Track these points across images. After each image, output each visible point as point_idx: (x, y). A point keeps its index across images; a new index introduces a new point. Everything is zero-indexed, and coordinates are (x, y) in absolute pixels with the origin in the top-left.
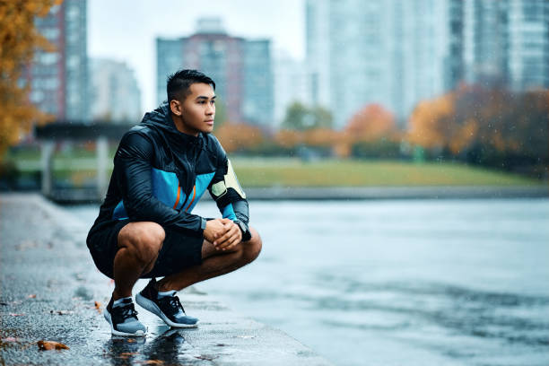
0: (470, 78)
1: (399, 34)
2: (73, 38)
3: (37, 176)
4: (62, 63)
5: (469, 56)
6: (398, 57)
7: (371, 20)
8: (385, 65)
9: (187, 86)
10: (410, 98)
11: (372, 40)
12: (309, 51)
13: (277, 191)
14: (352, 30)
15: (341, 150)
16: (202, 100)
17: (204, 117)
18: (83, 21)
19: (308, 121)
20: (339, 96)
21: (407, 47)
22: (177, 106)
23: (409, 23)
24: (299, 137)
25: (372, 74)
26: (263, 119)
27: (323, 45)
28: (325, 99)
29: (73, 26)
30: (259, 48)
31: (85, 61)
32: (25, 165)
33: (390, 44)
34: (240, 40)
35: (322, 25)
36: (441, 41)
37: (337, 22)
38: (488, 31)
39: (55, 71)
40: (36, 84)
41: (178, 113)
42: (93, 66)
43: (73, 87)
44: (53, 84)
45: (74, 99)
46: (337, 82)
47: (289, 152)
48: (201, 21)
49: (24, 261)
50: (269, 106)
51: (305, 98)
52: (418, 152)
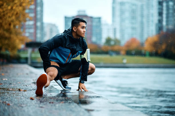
0: (165, 30)
1: (142, 16)
2: (39, 16)
3: (26, 59)
4: (35, 24)
5: (164, 23)
6: (142, 23)
7: (133, 12)
8: (137, 26)
9: (79, 23)
10: (145, 36)
11: (133, 18)
12: (113, 21)
13: (102, 65)
14: (127, 15)
15: (123, 52)
16: (83, 27)
17: (83, 33)
18: (42, 11)
19: (112, 43)
20: (122, 36)
21: (145, 20)
22: (75, 29)
23: (145, 13)
24: (109, 48)
25: (133, 28)
26: (98, 42)
27: (118, 19)
28: (118, 36)
29: (39, 13)
30: (97, 20)
31: (42, 24)
32: (23, 55)
33: (139, 19)
34: (91, 17)
35: (118, 13)
36: (155, 18)
37: (122, 12)
38: (170, 15)
39: (33, 27)
40: (27, 30)
41: (75, 31)
42: (45, 25)
43: (38, 31)
44: (32, 31)
45: (39, 35)
46: (122, 31)
47: (106, 53)
48: (79, 12)
49: (18, 77)
50: (100, 38)
51: (112, 36)
52: (147, 53)
